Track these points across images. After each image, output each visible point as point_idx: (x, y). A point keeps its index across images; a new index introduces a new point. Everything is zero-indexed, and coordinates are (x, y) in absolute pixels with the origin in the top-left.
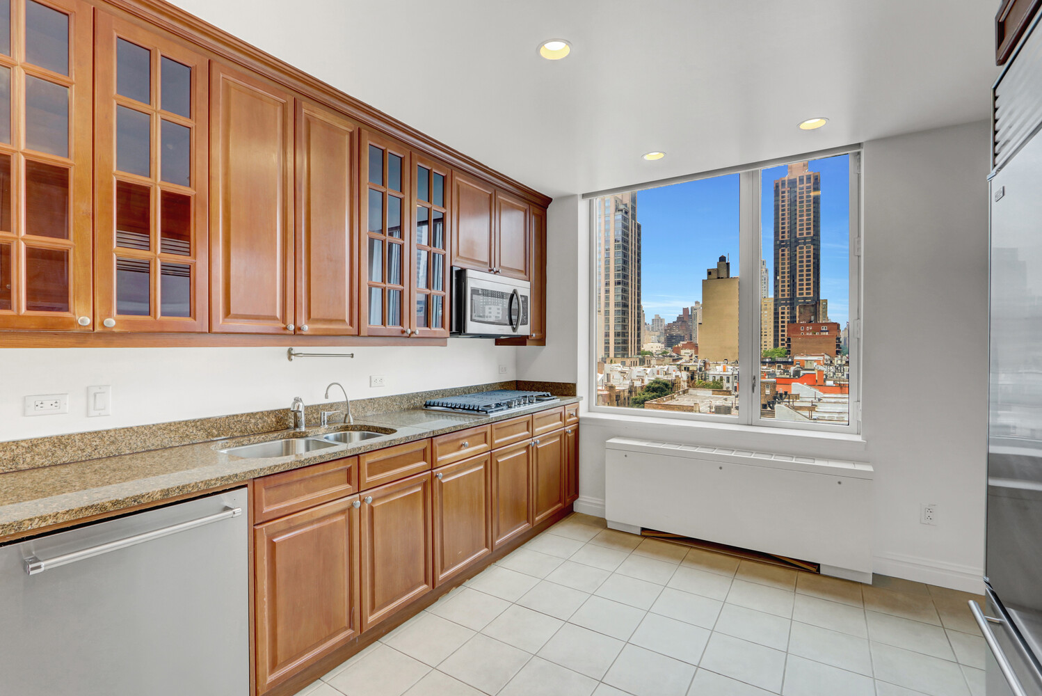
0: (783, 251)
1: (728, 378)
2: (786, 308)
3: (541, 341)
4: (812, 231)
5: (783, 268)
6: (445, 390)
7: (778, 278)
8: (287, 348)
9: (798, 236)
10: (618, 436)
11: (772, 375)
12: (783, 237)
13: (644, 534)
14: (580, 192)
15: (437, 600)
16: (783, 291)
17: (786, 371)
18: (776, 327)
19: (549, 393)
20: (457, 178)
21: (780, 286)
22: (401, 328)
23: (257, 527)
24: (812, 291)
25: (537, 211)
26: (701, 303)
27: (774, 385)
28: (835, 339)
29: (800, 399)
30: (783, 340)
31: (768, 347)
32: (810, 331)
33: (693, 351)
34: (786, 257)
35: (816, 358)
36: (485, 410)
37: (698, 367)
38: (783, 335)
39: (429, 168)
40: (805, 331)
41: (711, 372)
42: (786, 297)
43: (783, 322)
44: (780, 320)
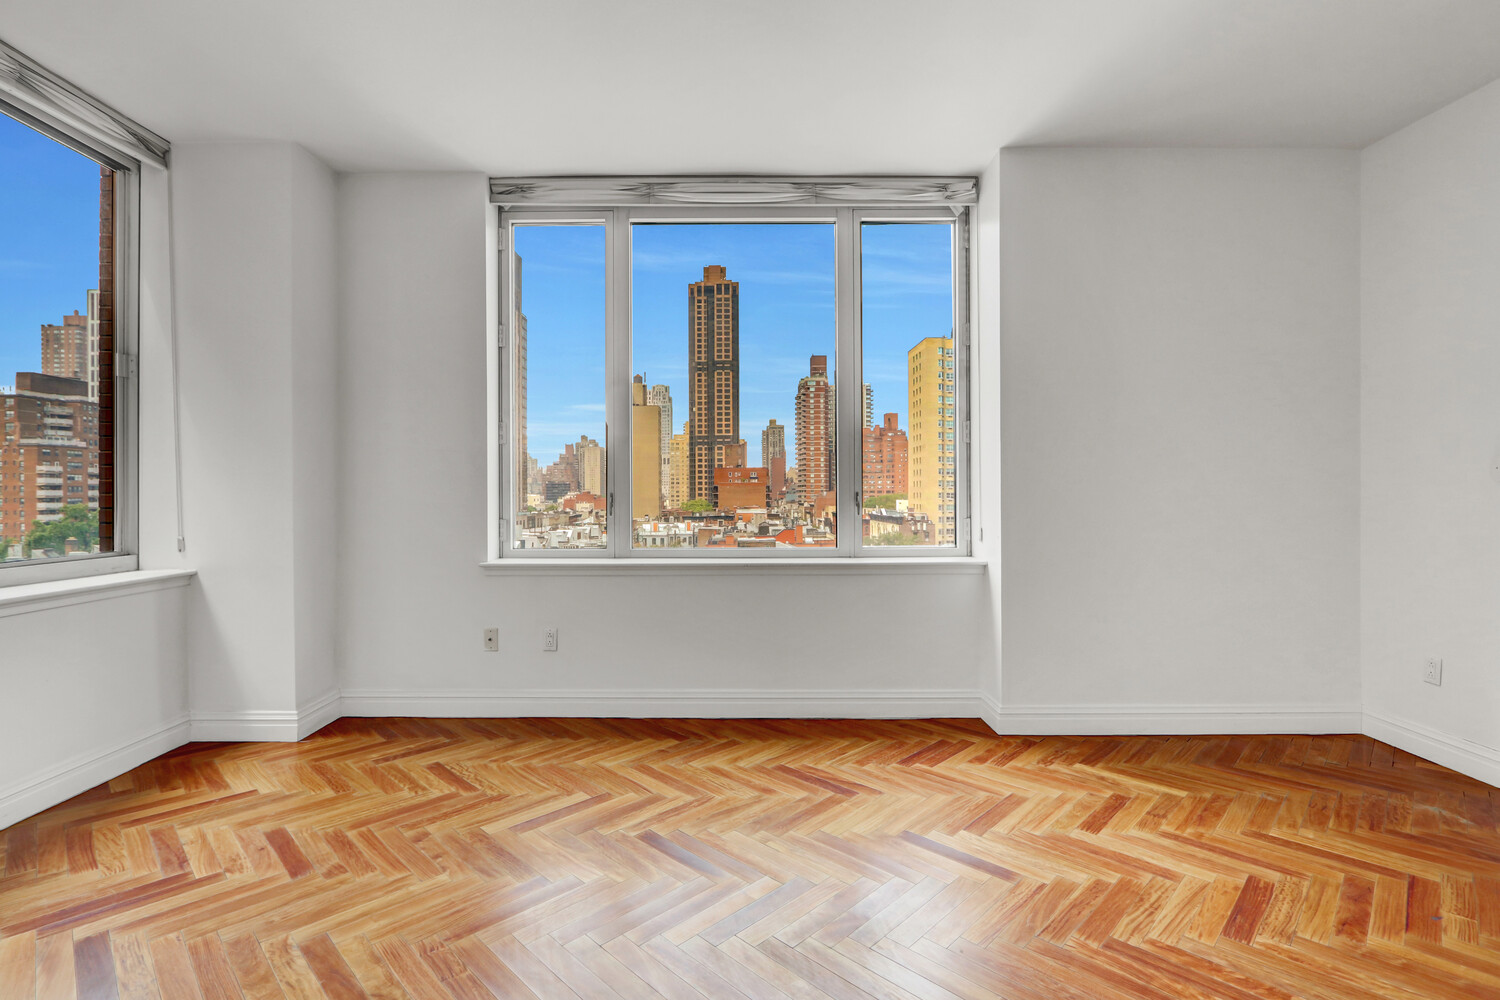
0: (699, 375)
2: (703, 448)
4: (731, 354)
5: (700, 398)
7: (694, 409)
9: (716, 359)
12: (699, 358)
16: (700, 426)
18: (692, 473)
21: (696, 420)
24: (731, 428)
30: (700, 489)
31: (681, 498)
32: (738, 478)
34: (703, 384)
38: (701, 484)
40: (734, 478)
42: (703, 434)
43: (700, 467)
44: (697, 463)
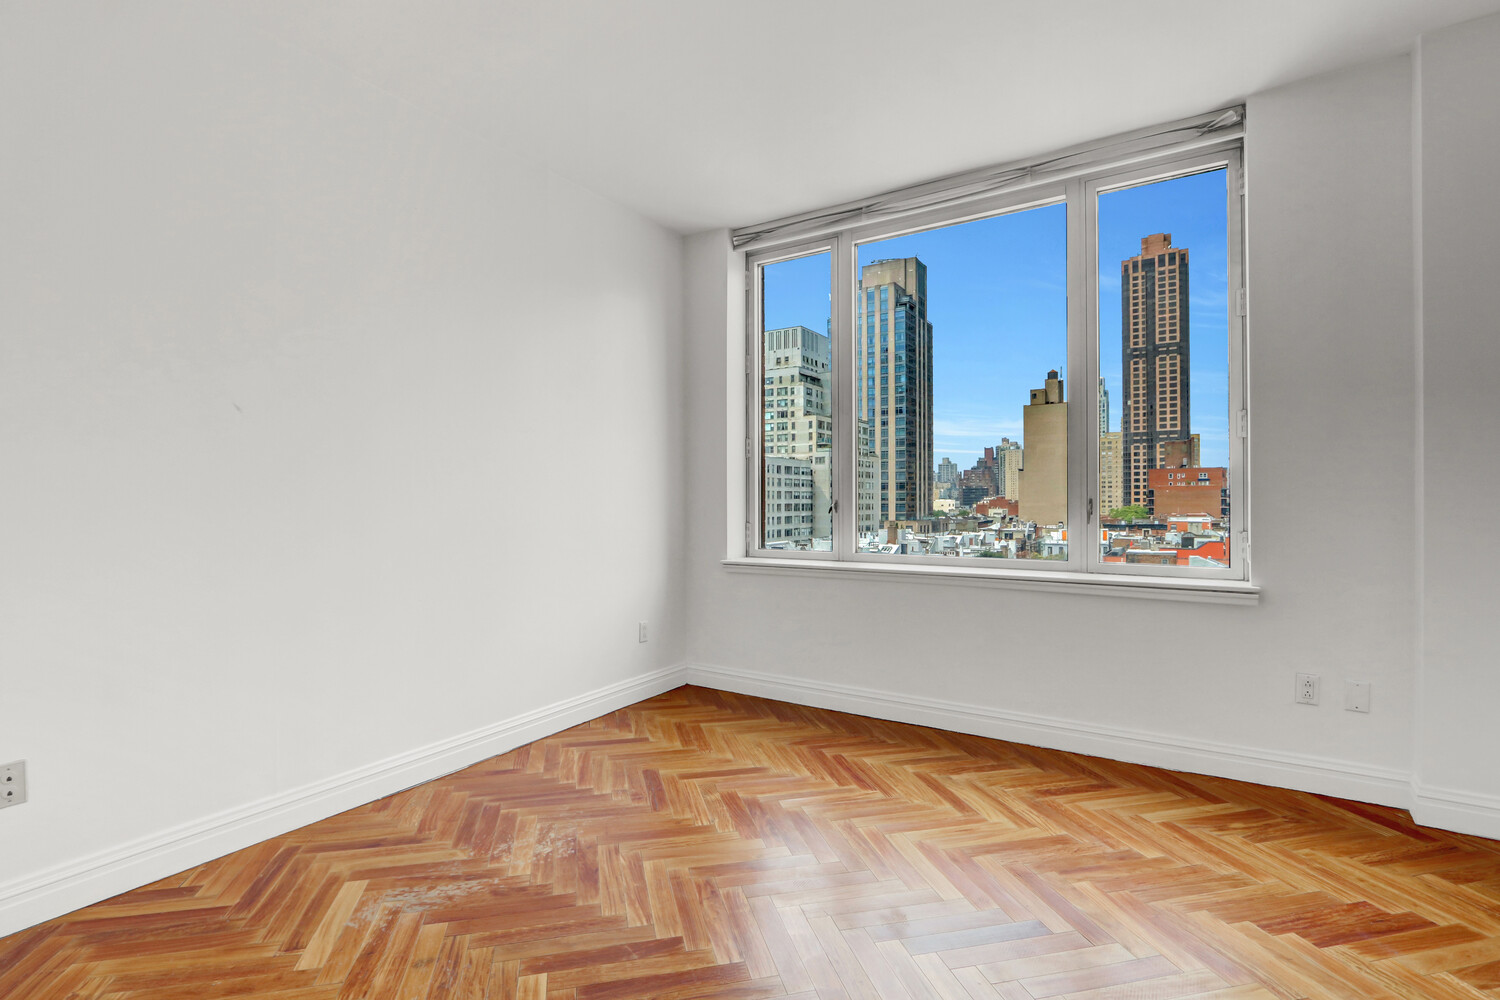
0: (1136, 363)
2: (1141, 447)
4: (1178, 334)
5: (1137, 389)
7: (1129, 403)
9: (1157, 342)
12: (1136, 343)
16: (1137, 422)
18: (1127, 475)
21: (1132, 415)
24: (1178, 422)
28: (1220, 492)
30: (1138, 493)
31: (1114, 504)
32: (1182, 480)
33: (1007, 511)
34: (1141, 372)
38: (1138, 487)
40: (1175, 480)
42: (1141, 430)
43: (1136, 468)
44: (1133, 464)
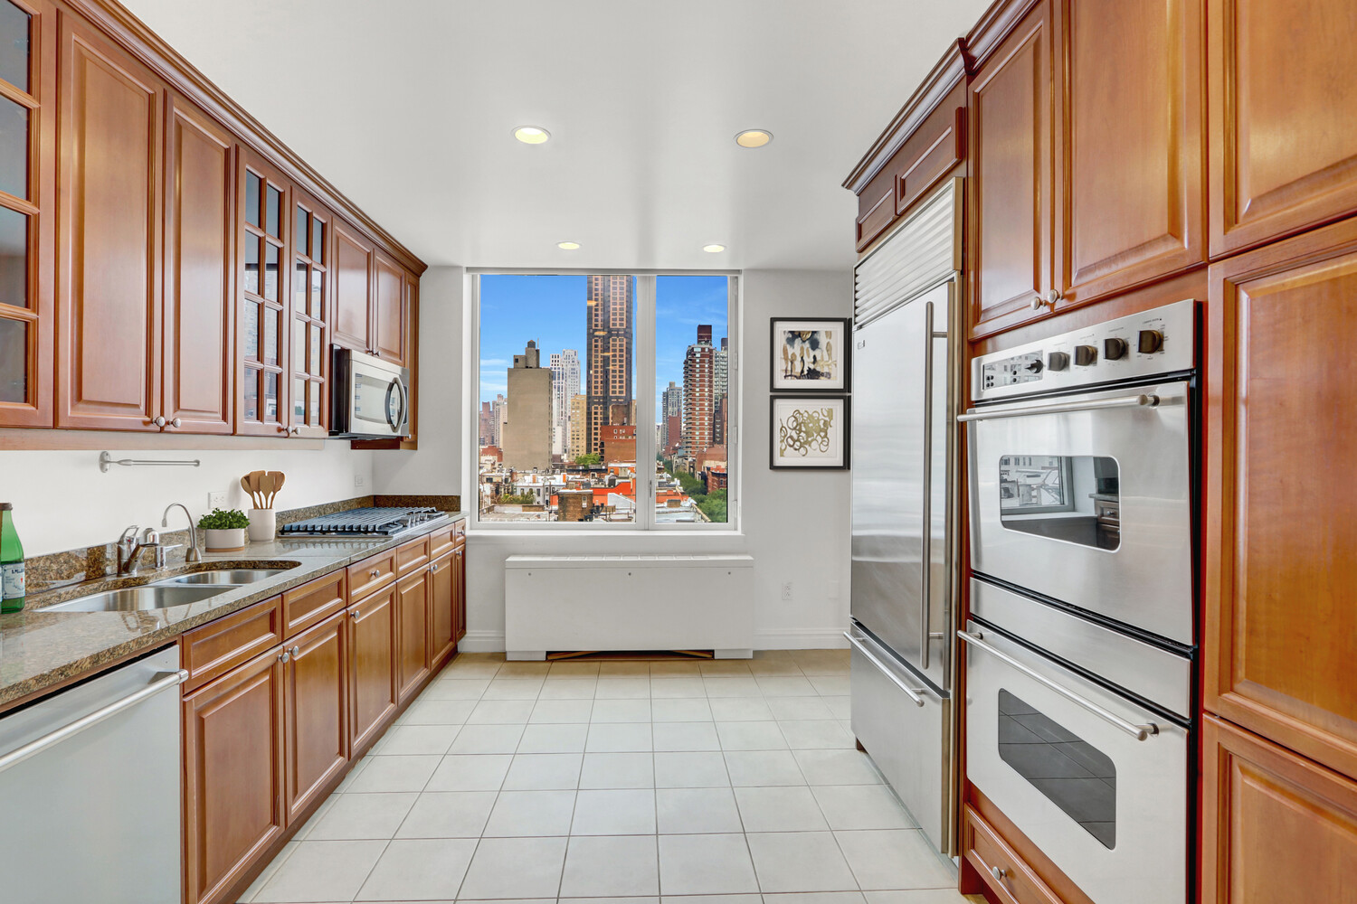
0: (596, 341)
1: (539, 490)
2: (599, 408)
3: (413, 445)
4: (625, 322)
5: (597, 362)
6: (299, 510)
7: (591, 372)
8: (99, 452)
9: (611, 327)
10: (515, 554)
11: (587, 485)
12: (596, 326)
13: (549, 658)
14: (465, 265)
15: (344, 778)
16: (596, 387)
17: (600, 480)
18: (589, 429)
19: (434, 508)
20: (337, 228)
21: (593, 382)
22: (278, 424)
23: (186, 699)
24: (624, 390)
25: (411, 278)
26: (506, 396)
27: (591, 496)
29: (617, 512)
30: (596, 444)
31: (580, 453)
32: (623, 435)
33: (496, 457)
34: (599, 349)
35: (629, 465)
36: (384, 532)
37: (504, 478)
38: (596, 439)
39: (309, 211)
40: (618, 434)
41: (520, 484)
42: (599, 395)
43: (596, 424)
44: (593, 421)
